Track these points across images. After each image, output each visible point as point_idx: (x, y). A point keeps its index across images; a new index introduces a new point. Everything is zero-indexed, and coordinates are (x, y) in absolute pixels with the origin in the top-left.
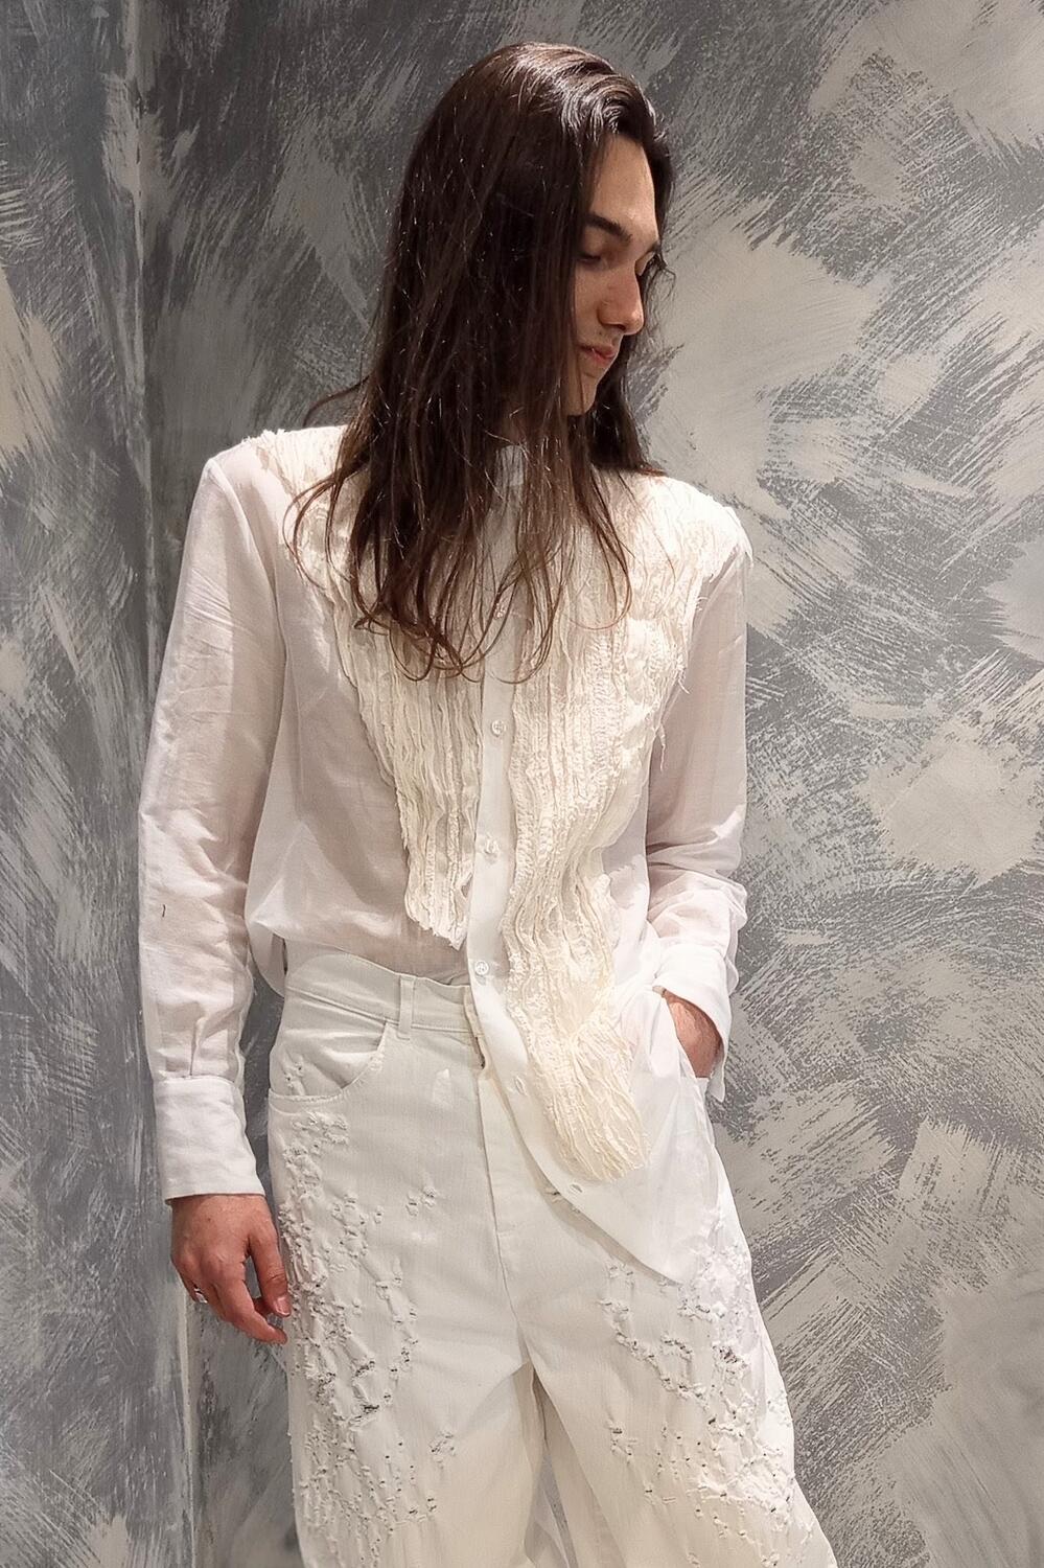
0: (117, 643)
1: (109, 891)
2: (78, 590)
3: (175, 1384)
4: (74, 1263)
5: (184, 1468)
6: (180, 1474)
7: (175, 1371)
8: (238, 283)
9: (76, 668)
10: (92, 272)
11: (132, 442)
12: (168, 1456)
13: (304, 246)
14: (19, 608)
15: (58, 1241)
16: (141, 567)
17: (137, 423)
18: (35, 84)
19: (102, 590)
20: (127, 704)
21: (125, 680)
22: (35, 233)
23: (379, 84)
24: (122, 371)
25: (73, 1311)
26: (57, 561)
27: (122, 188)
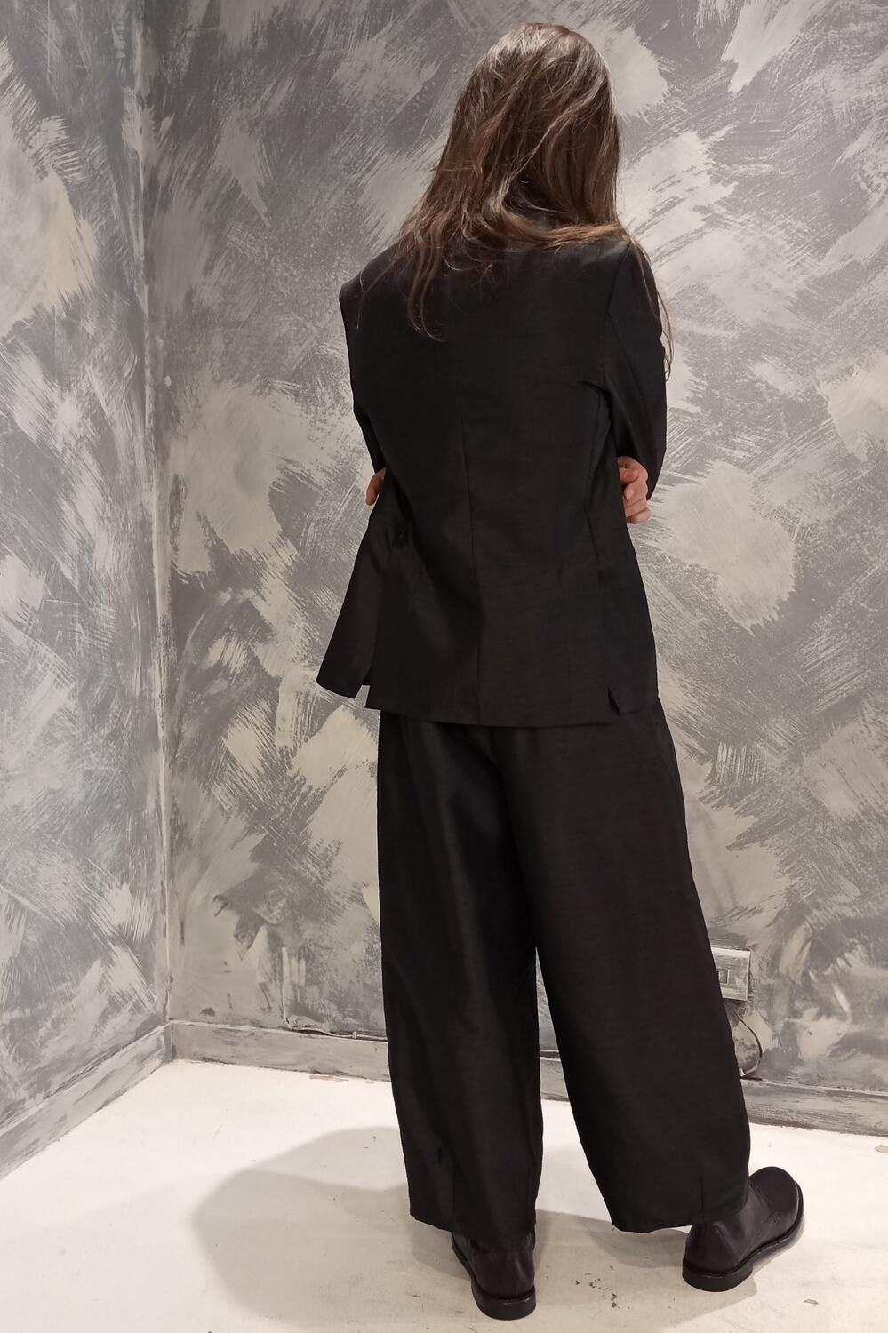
0: (128, 397)
1: (123, 533)
2: (107, 369)
3: (158, 808)
4: (102, 741)
5: (161, 857)
6: (160, 860)
7: (157, 802)
8: (196, 198)
9: (106, 412)
10: (115, 195)
11: (137, 287)
12: (153, 849)
13: (232, 177)
14: (74, 378)
15: (93, 728)
16: (141, 355)
17: (140, 277)
18: (86, 94)
19: (120, 368)
20: (134, 430)
21: (133, 417)
22: (84, 174)
23: (273, 91)
24: (133, 249)
25: (101, 768)
26: (96, 352)
27: (133, 149)
